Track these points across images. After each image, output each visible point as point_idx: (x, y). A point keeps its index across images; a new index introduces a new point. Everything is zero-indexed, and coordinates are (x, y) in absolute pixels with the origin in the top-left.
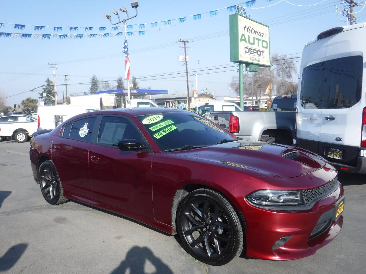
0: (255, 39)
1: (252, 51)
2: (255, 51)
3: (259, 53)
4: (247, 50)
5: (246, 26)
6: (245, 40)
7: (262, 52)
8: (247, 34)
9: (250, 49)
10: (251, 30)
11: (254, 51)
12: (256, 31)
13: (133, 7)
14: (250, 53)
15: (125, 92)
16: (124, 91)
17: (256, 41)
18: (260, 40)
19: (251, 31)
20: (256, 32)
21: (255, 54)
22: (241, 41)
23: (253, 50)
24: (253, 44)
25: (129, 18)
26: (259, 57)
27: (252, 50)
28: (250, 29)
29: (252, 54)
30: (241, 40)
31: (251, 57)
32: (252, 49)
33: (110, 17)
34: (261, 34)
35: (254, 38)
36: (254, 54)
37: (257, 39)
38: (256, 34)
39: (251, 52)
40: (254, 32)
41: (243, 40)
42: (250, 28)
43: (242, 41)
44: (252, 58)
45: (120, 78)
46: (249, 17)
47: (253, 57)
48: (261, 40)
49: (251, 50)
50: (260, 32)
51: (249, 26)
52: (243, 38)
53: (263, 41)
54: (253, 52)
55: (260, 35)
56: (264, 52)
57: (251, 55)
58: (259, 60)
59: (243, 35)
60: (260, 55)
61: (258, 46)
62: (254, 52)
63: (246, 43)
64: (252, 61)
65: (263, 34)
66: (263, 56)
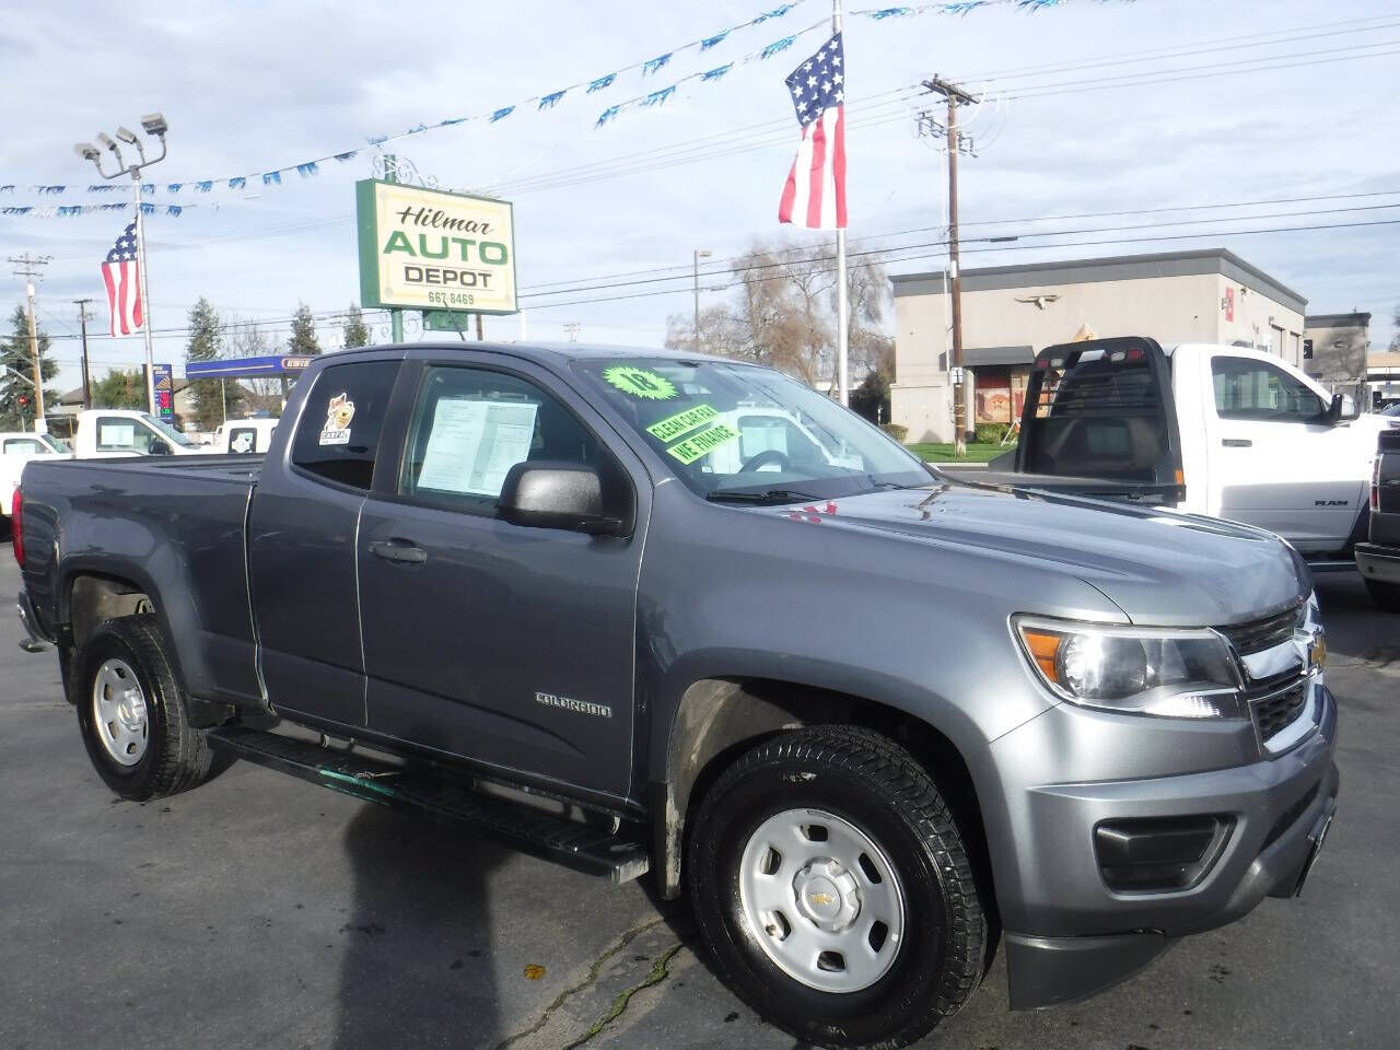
0: (450, 240)
1: (438, 276)
2: (451, 276)
3: (468, 279)
4: (414, 274)
5: (409, 208)
6: (407, 247)
7: (480, 274)
8: (412, 231)
9: (428, 270)
10: (430, 219)
11: (445, 276)
12: (454, 220)
13: (150, 132)
14: (429, 282)
15: (289, 364)
16: (286, 362)
17: (455, 249)
18: (473, 243)
19: (434, 221)
20: (453, 223)
21: (449, 282)
22: (388, 250)
23: (441, 274)
24: (444, 254)
25: (147, 161)
26: (467, 291)
27: (436, 273)
28: (427, 217)
29: (436, 285)
30: (390, 247)
31: (431, 293)
32: (438, 271)
33: (98, 154)
34: (476, 225)
35: (445, 240)
36: (445, 283)
37: (455, 240)
38: (451, 227)
39: (432, 279)
40: (445, 224)
41: (399, 248)
42: (426, 213)
43: (394, 252)
45: (302, 310)
47: (443, 290)
48: (478, 244)
49: (431, 273)
50: (470, 222)
51: (423, 209)
52: (399, 243)
53: (483, 246)
54: (441, 279)
55: (473, 229)
56: (490, 275)
57: (435, 288)
58: (467, 299)
59: (396, 235)
60: (474, 284)
62: (446, 280)
63: (412, 253)
64: (435, 304)
65: (486, 226)
66: (485, 285)
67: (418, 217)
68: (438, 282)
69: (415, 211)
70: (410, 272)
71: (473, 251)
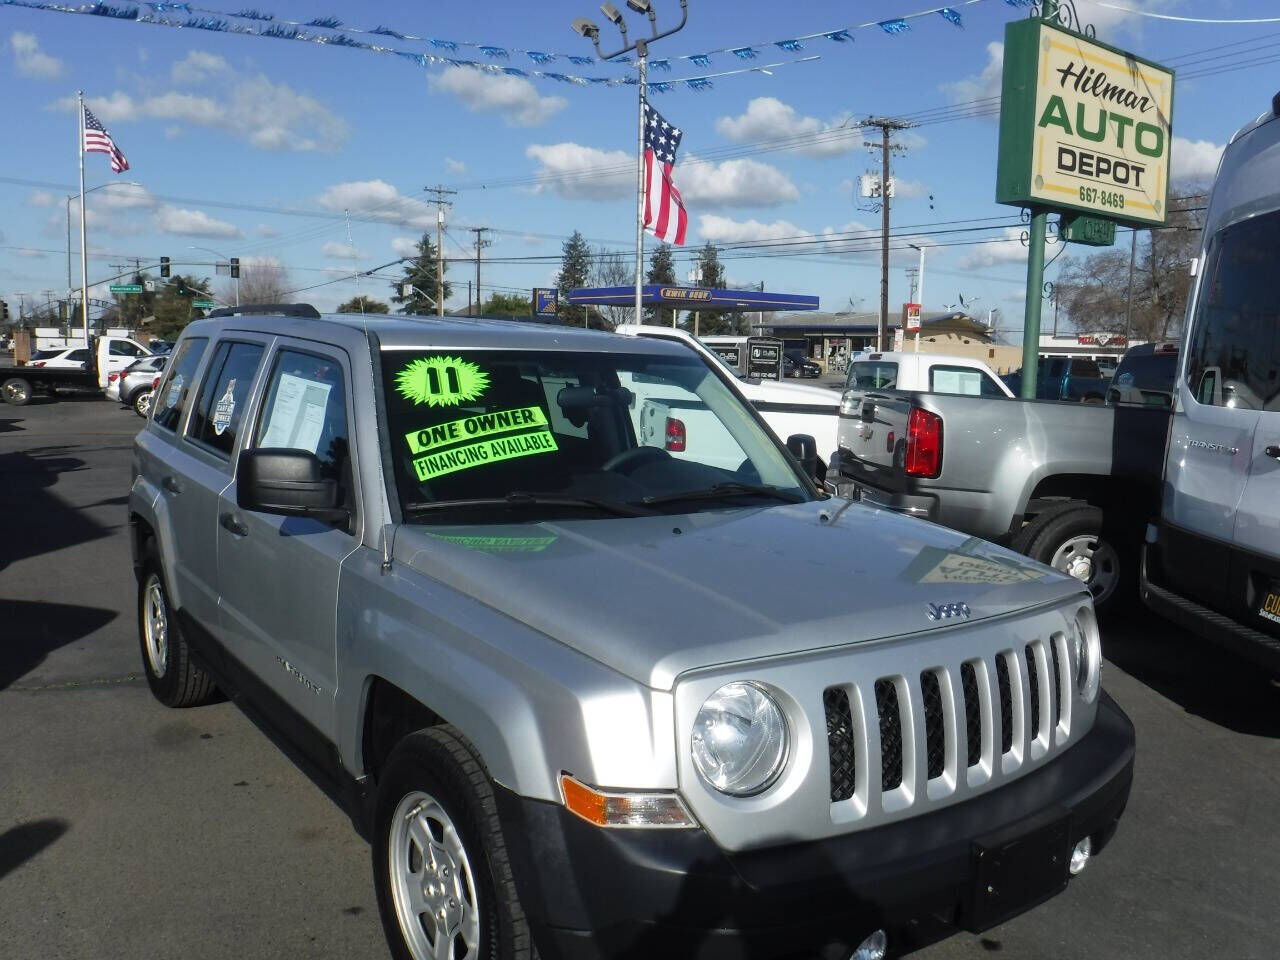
0: (1108, 116)
1: (1091, 165)
2: (1104, 166)
3: (1121, 173)
4: (1067, 160)
5: (1072, 65)
6: (1063, 121)
7: (1134, 168)
8: (1072, 97)
9: (1083, 156)
10: (1090, 84)
11: (1098, 165)
12: (1115, 88)
14: (1082, 171)
15: (668, 294)
16: (665, 292)
17: (1112, 127)
18: (1130, 122)
19: (1094, 88)
20: (1113, 92)
21: (1101, 175)
22: (1043, 124)
23: (1094, 162)
24: (1099, 137)
25: (659, 33)
26: (1118, 189)
27: (1090, 161)
28: (1088, 79)
29: (1090, 177)
30: (1047, 119)
31: (1082, 188)
32: (1091, 157)
33: (597, 30)
34: (1136, 98)
35: (1103, 113)
36: (1098, 176)
37: (1114, 117)
38: (1111, 98)
39: (1084, 168)
40: (1105, 92)
41: (1055, 121)
42: (1087, 74)
43: (1049, 125)
44: (1085, 193)
46: (1090, 32)
47: (1093, 185)
48: (1135, 124)
49: (1085, 160)
50: (1130, 93)
51: (1085, 69)
52: (1056, 113)
54: (1094, 169)
55: (1133, 103)
56: (1143, 170)
57: (1087, 183)
58: (1119, 200)
59: (1056, 101)
60: (1125, 181)
61: (1120, 144)
62: (1100, 170)
63: (1069, 131)
64: (1085, 204)
65: (1146, 100)
66: (1137, 184)
67: (1080, 77)
68: (1091, 173)
69: (1077, 70)
70: (1064, 154)
71: (1130, 132)
